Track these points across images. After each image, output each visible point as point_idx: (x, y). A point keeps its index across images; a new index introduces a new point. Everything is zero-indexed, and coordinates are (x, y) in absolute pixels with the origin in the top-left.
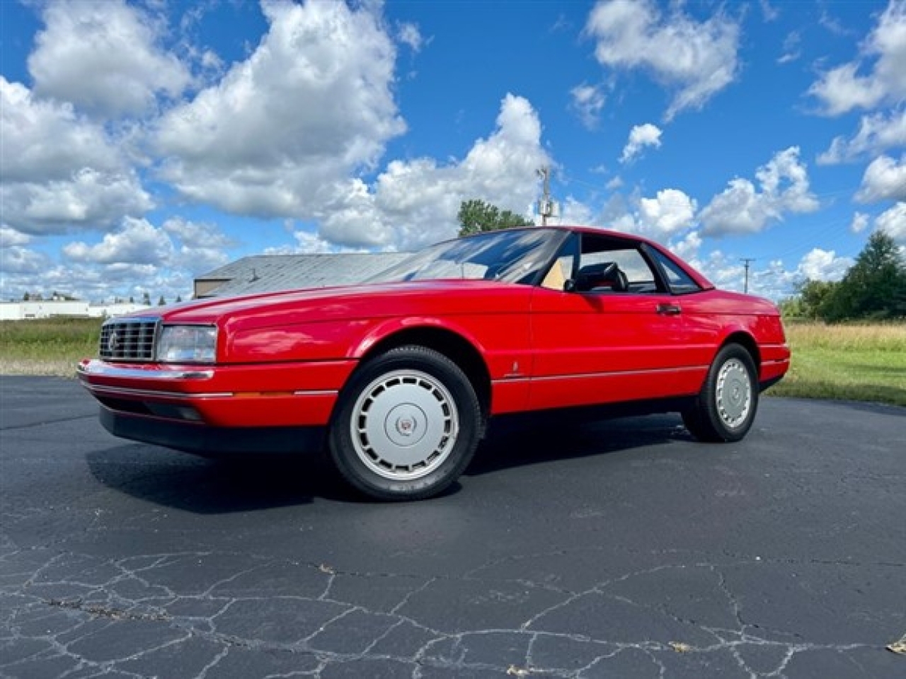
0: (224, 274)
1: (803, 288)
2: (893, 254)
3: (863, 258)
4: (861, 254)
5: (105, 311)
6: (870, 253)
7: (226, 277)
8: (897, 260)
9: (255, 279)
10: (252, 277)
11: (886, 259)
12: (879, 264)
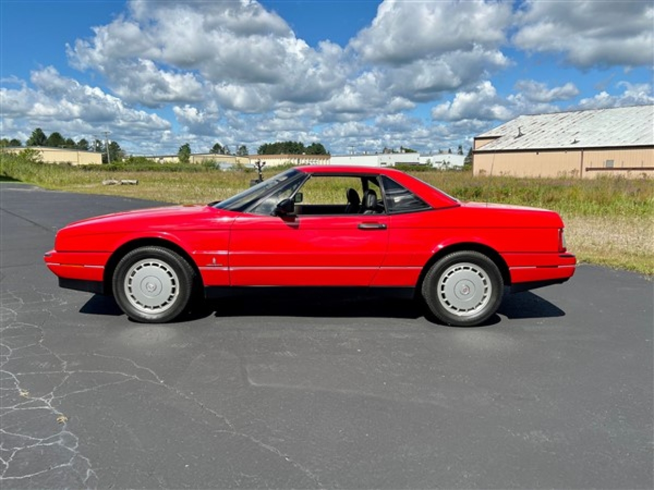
0: (497, 133)
5: (429, 160)
7: (498, 135)
9: (519, 136)
10: (517, 134)
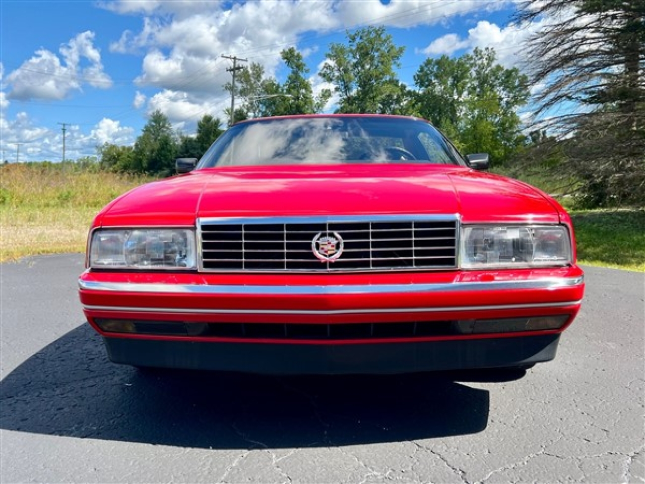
1: (103, 150)
2: (167, 128)
3: (147, 130)
4: (146, 127)
6: (153, 126)
8: (170, 133)
11: (163, 131)
12: (159, 135)
